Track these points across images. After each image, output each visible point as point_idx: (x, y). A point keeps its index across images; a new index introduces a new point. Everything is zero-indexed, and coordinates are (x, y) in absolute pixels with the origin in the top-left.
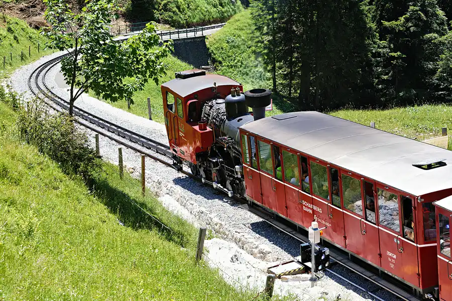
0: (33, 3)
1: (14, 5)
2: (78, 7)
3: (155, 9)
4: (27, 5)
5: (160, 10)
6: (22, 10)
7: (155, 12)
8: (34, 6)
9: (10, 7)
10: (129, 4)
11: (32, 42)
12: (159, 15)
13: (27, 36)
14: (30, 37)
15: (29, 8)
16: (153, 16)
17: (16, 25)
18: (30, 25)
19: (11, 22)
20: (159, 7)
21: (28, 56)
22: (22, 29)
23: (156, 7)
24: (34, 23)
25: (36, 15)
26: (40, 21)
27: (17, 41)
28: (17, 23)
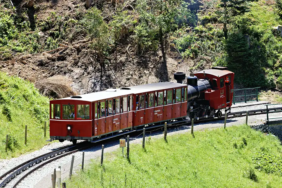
0: (61, 53)
1: (30, 55)
2: (135, 61)
3: (267, 66)
4: (50, 56)
5: (277, 68)
6: (41, 64)
7: (266, 71)
8: (62, 58)
9: (22, 59)
10: (223, 57)
11: (39, 118)
12: (274, 77)
13: (32, 108)
14: (36, 111)
15: (53, 60)
16: (263, 78)
17: (14, 89)
18: (42, 90)
19: (6, 84)
20: (275, 63)
21: (21, 143)
22: (24, 96)
23: (270, 62)
24: (48, 87)
25: (65, 73)
26: (59, 83)
27: (9, 116)
28: (16, 87)
